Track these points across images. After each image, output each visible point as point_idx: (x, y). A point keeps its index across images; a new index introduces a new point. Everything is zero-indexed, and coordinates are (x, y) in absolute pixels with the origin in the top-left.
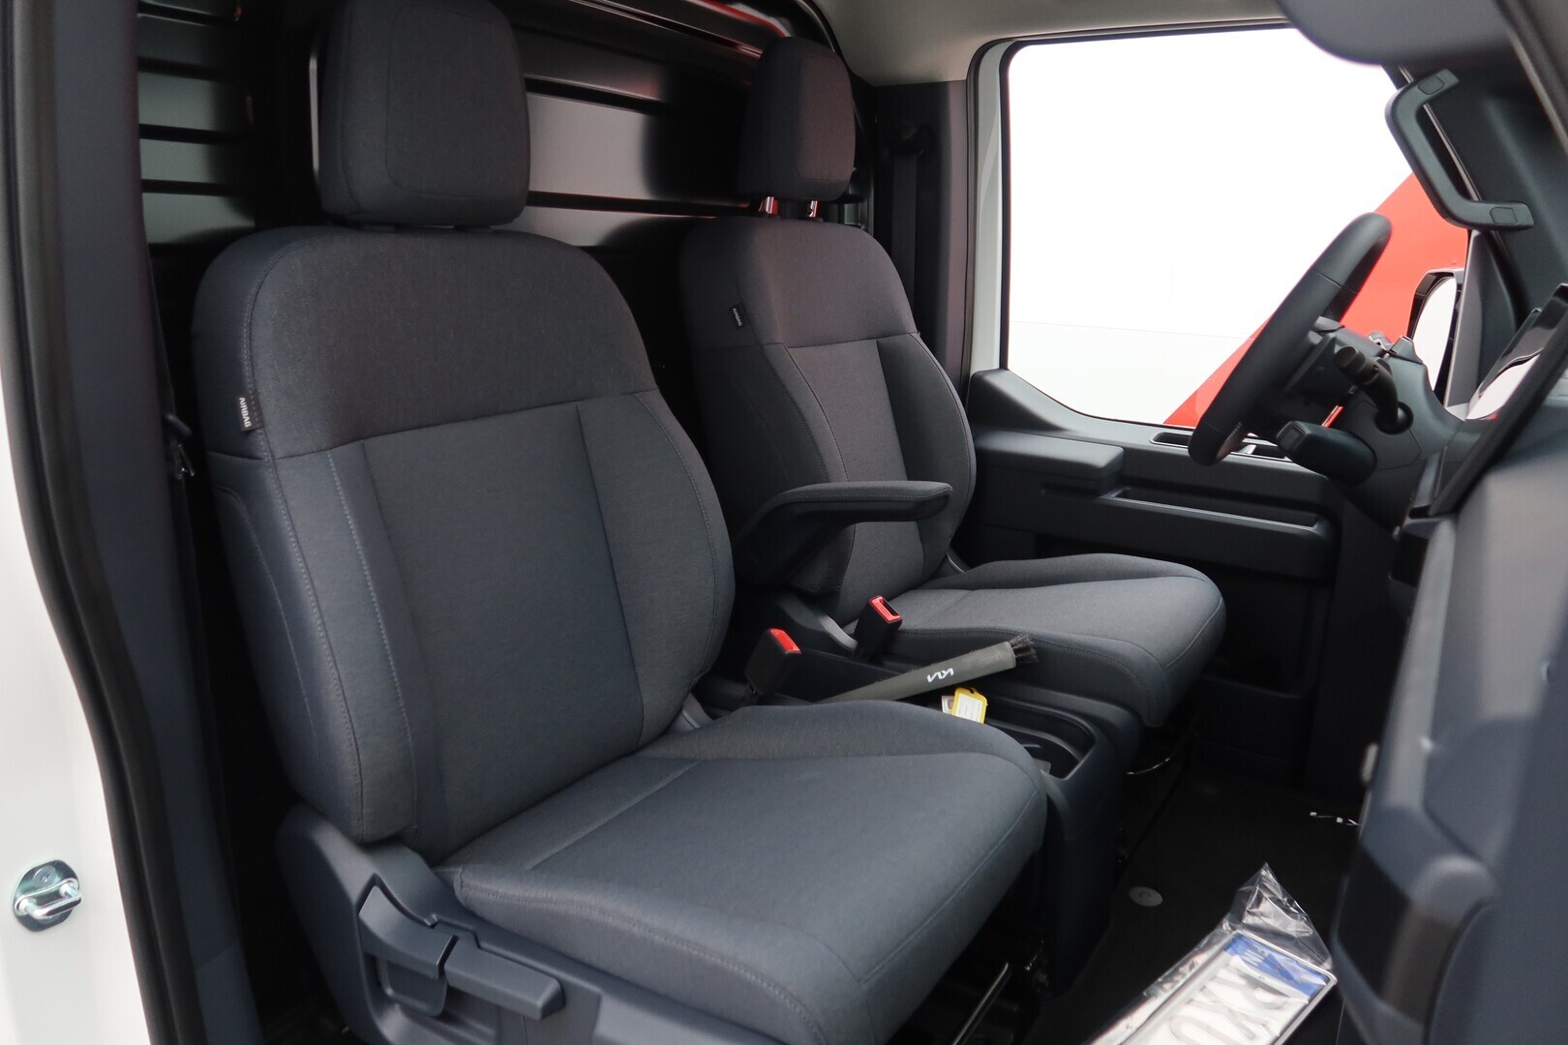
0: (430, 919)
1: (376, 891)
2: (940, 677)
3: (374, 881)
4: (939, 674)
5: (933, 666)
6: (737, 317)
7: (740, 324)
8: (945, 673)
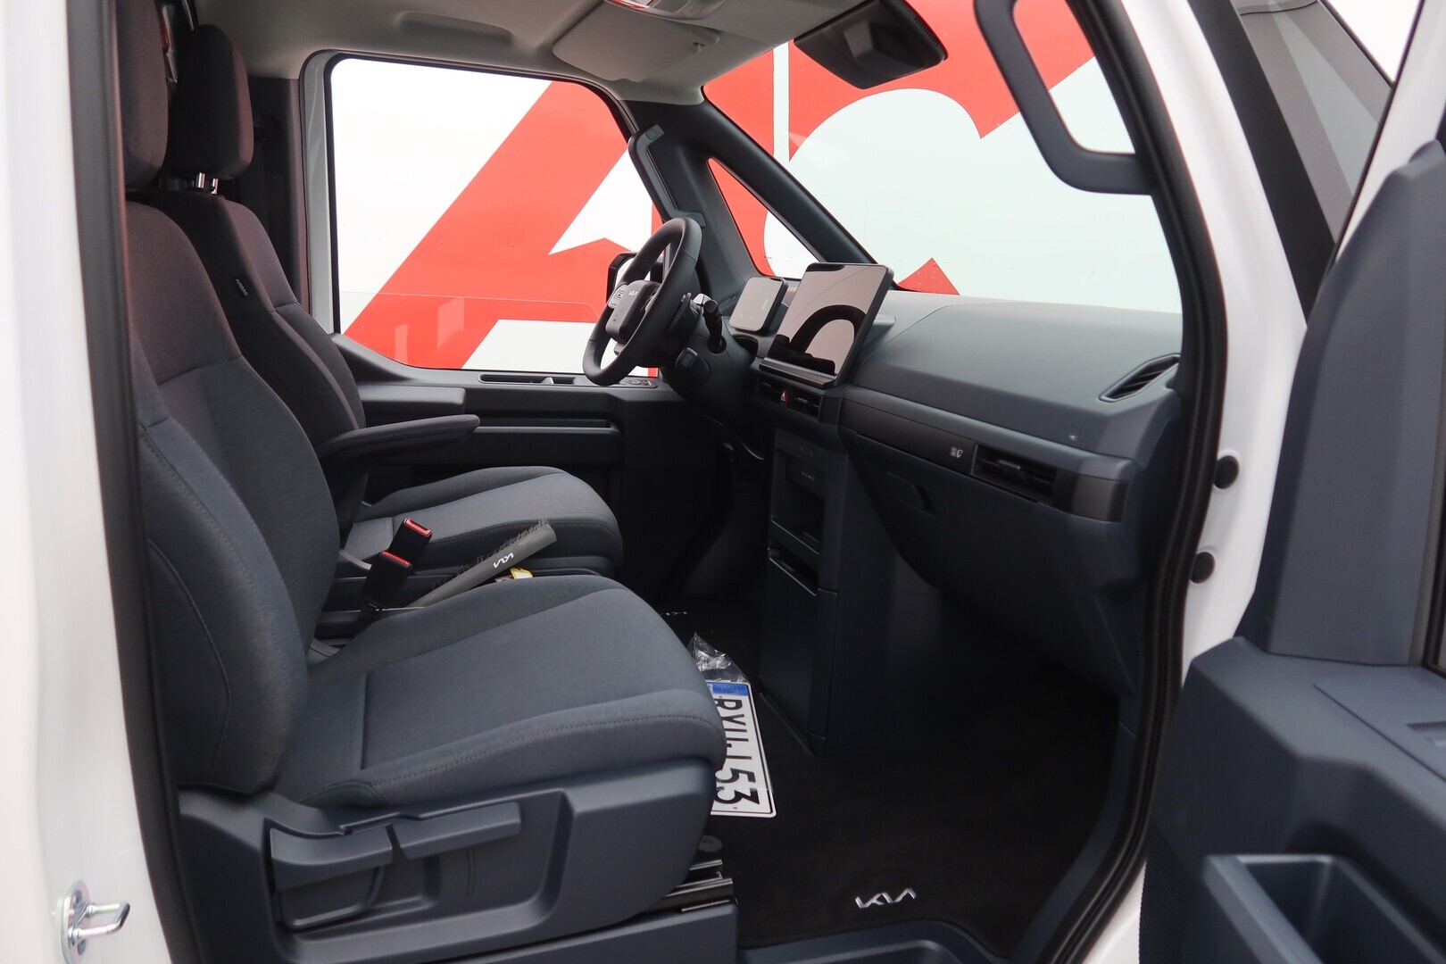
0: (341, 830)
1: (274, 833)
2: (504, 562)
3: (268, 826)
4: (502, 559)
5: (495, 556)
6: (242, 287)
7: (246, 294)
8: (507, 558)
